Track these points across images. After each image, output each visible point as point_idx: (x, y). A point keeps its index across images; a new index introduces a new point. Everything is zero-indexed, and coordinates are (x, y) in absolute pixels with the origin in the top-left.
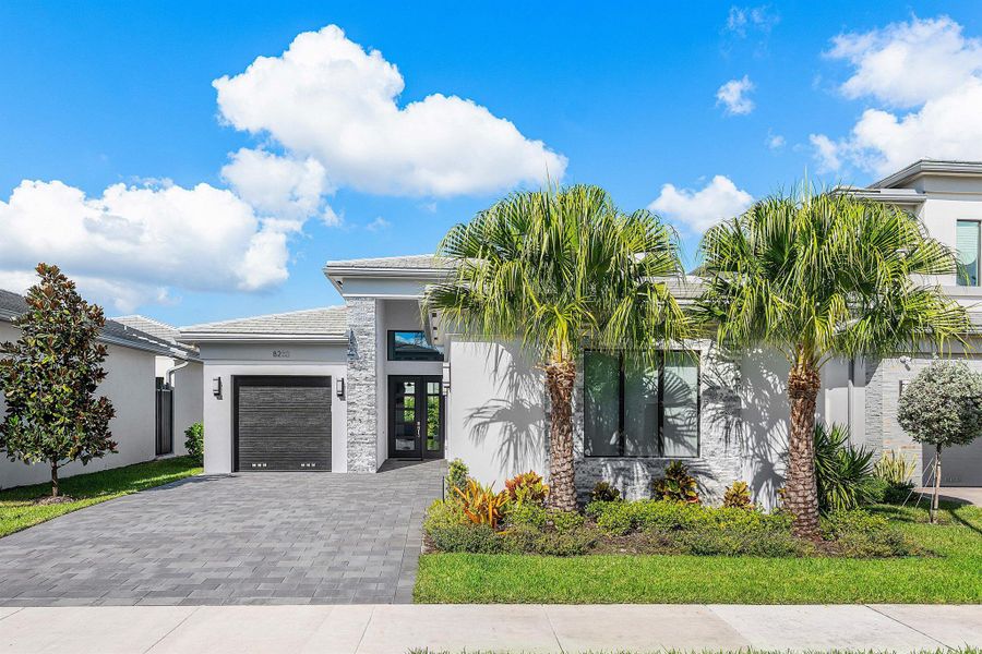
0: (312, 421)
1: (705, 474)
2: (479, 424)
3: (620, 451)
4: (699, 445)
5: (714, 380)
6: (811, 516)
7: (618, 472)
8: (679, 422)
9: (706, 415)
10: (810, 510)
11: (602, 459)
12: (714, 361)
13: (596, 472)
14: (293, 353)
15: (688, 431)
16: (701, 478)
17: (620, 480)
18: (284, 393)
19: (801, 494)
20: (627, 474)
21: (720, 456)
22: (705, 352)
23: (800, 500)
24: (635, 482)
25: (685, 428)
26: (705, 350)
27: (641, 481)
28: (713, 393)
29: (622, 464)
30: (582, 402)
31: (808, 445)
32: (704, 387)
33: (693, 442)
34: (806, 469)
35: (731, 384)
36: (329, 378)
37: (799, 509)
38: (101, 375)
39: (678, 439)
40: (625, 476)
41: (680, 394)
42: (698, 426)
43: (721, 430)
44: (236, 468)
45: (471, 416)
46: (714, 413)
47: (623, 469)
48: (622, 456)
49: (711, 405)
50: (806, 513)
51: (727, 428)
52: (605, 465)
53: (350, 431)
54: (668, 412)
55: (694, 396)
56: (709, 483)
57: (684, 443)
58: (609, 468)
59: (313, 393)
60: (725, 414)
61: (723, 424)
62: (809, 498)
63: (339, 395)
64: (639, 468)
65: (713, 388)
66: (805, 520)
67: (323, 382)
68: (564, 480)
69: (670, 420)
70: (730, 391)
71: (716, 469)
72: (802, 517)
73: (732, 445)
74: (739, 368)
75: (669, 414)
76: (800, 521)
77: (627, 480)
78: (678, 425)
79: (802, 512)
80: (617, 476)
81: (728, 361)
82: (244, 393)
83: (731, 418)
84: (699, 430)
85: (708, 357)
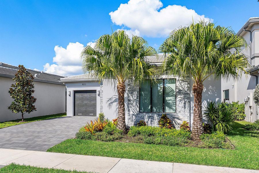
0: (93, 102)
1: (177, 118)
2: (110, 103)
3: (151, 111)
4: (176, 109)
5: (180, 88)
6: (199, 133)
7: (149, 117)
8: (170, 102)
9: (178, 99)
10: (199, 131)
11: (144, 113)
12: (180, 82)
13: (143, 117)
14: (87, 84)
15: (173, 105)
16: (176, 119)
17: (150, 120)
18: (86, 95)
19: (196, 125)
20: (152, 118)
21: (182, 112)
22: (177, 79)
23: (196, 127)
24: (155, 120)
25: (172, 104)
26: (177, 78)
27: (156, 120)
28: (180, 92)
29: (150, 115)
30: (139, 95)
31: (198, 109)
32: (177, 90)
33: (174, 108)
34: (197, 117)
35: (186, 89)
36: (96, 90)
37: (195, 130)
38: (33, 91)
39: (170, 108)
40: (151, 119)
41: (171, 93)
42: (176, 103)
43: (183, 104)
44: (74, 115)
45: (108, 101)
46: (180, 98)
47: (151, 116)
48: (151, 112)
49: (179, 96)
50: (197, 132)
51: (185, 103)
52: (145, 115)
53: (101, 105)
54: (167, 98)
55: (175, 93)
56: (179, 121)
57: (172, 109)
58: (146, 116)
59: (93, 95)
60: (184, 99)
61: (183, 102)
62: (199, 127)
63: (98, 95)
64: (156, 116)
65: (180, 90)
66: (197, 134)
67: (94, 91)
68: (120, 119)
69: (168, 101)
70: (186, 91)
71: (181, 117)
72: (196, 133)
73: (186, 109)
74: (189, 84)
75: (167, 99)
76: (195, 134)
77: (152, 120)
78: (170, 103)
79: (196, 131)
80: (149, 118)
81: (185, 81)
82: (77, 95)
83: (186, 100)
84: (176, 104)
85: (178, 80)
